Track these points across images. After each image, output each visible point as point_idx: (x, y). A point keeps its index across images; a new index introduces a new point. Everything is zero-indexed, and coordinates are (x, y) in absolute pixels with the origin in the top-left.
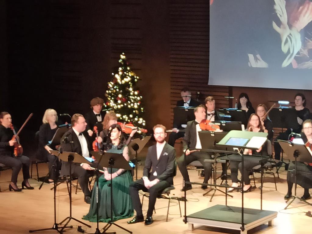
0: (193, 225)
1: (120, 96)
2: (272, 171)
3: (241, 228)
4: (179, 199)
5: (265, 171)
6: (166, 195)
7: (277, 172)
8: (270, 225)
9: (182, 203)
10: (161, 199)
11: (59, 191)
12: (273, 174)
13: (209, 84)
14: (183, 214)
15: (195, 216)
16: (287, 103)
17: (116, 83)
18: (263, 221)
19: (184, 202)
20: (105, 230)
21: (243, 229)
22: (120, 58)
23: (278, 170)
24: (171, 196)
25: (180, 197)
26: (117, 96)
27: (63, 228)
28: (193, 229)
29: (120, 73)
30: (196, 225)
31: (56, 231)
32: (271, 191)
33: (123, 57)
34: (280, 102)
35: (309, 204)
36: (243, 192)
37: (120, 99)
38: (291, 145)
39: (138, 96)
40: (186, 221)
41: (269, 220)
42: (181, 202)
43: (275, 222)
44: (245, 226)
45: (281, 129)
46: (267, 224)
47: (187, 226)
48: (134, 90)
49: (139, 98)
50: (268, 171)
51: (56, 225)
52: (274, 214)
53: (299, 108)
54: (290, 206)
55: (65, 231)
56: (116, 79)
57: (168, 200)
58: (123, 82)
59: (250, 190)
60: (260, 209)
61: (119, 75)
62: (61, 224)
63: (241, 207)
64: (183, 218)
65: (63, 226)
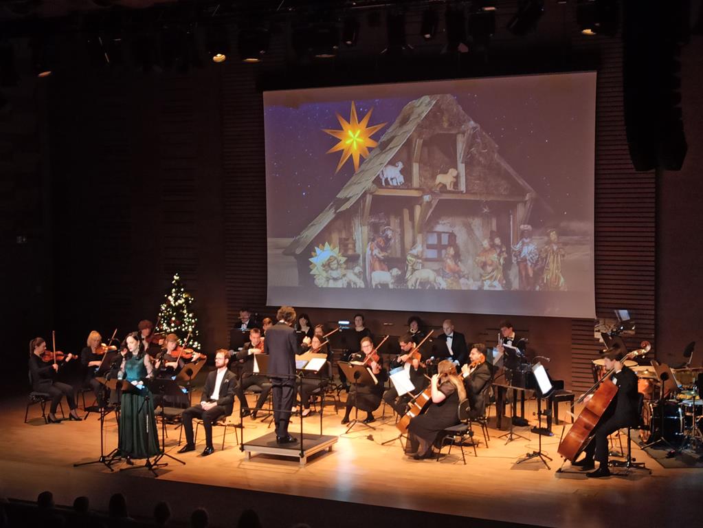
0: (250, 453)
1: (173, 319)
2: (333, 394)
3: (300, 454)
4: (236, 426)
5: (325, 395)
6: (222, 423)
7: (338, 395)
8: (330, 450)
9: (239, 430)
10: (217, 426)
11: (106, 421)
12: (334, 397)
13: (267, 305)
14: (240, 442)
15: (253, 444)
16: (347, 323)
17: (169, 306)
18: (324, 446)
19: (240, 429)
20: (156, 462)
21: (302, 455)
22: (173, 279)
23: (339, 393)
24: (226, 423)
25: (237, 423)
26: (170, 319)
27: (110, 461)
28: (251, 458)
29: (174, 295)
30: (253, 453)
31: (103, 464)
32: (332, 415)
33: (176, 277)
34: (340, 322)
35: (371, 427)
36: (302, 417)
37: (174, 322)
38: (351, 367)
39: (192, 318)
40: (242, 449)
41: (329, 445)
42: (237, 429)
43: (335, 447)
44: (305, 452)
45: (341, 350)
46: (328, 449)
47: (244, 455)
48: (189, 313)
49: (193, 321)
50: (328, 394)
51: (103, 457)
52: (334, 439)
53: (359, 329)
54: (351, 430)
55: (112, 464)
56: (170, 301)
57: (224, 427)
58: (177, 304)
59: (310, 414)
60: (319, 433)
61: (172, 296)
62: (108, 456)
63: (300, 432)
64: (240, 446)
65: (110, 459)
